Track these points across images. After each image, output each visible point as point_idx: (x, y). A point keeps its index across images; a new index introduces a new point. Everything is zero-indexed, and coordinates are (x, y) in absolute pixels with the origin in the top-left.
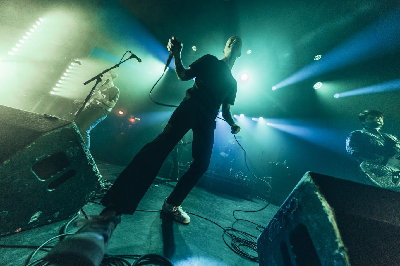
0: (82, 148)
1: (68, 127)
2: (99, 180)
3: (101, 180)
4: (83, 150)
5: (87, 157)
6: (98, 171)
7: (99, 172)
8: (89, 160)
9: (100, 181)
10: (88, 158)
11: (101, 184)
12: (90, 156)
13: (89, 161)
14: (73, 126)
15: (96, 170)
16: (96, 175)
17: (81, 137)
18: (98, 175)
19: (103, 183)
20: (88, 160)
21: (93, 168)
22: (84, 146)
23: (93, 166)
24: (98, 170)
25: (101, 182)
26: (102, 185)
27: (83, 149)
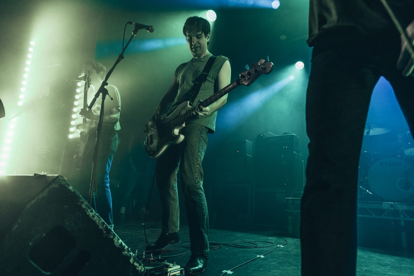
0: (86, 213)
1: (55, 186)
2: (131, 261)
3: (135, 261)
4: (88, 216)
5: (98, 226)
6: (124, 247)
7: (126, 247)
8: (104, 230)
9: (133, 263)
10: (101, 227)
11: (137, 268)
12: (103, 224)
13: (105, 232)
14: (61, 181)
15: (121, 244)
16: (123, 253)
17: (79, 196)
18: (126, 253)
19: (140, 265)
20: (102, 230)
21: (114, 242)
22: (88, 210)
23: (113, 239)
24: (123, 244)
25: (136, 264)
26: (140, 269)
27: (88, 213)
